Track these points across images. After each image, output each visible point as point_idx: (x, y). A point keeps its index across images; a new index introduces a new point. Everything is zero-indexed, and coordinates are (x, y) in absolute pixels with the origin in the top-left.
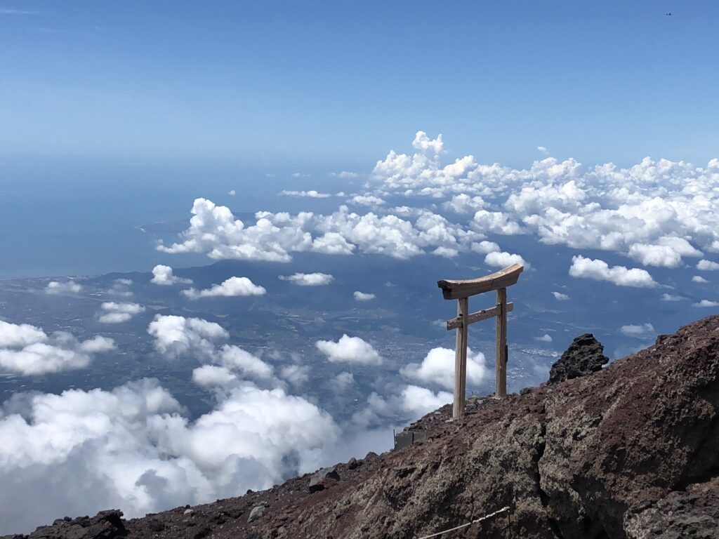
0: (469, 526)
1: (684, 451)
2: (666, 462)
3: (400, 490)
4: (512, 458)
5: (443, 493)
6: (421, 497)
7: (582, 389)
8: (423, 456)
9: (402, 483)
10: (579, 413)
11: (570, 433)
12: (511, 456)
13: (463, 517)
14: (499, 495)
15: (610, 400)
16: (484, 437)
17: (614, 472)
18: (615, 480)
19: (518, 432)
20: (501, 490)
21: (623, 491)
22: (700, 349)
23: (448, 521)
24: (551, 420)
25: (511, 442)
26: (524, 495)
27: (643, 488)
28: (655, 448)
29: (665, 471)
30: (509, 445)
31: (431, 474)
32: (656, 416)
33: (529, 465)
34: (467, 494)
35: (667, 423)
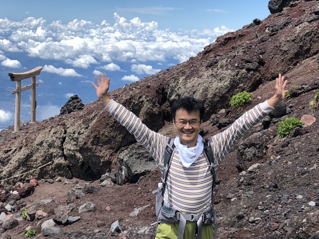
0: (35, 170)
1: (120, 136)
2: (114, 140)
3: (5, 158)
4: (53, 143)
5: (24, 158)
6: (15, 161)
7: (80, 115)
8: (15, 144)
9: (6, 155)
10: (80, 124)
11: (77, 132)
12: (52, 142)
13: (32, 167)
14: (48, 158)
15: (92, 119)
16: (40, 136)
17: (96, 145)
18: (96, 148)
19: (55, 133)
20: (48, 155)
21: (99, 152)
22: (127, 99)
23: (26, 169)
24: (69, 127)
25: (52, 137)
26: (58, 157)
27: (106, 150)
28: (110, 135)
29: (114, 144)
30: (51, 138)
31: (19, 151)
32: (111, 124)
33: (60, 145)
34: (34, 158)
35: (115, 126)
